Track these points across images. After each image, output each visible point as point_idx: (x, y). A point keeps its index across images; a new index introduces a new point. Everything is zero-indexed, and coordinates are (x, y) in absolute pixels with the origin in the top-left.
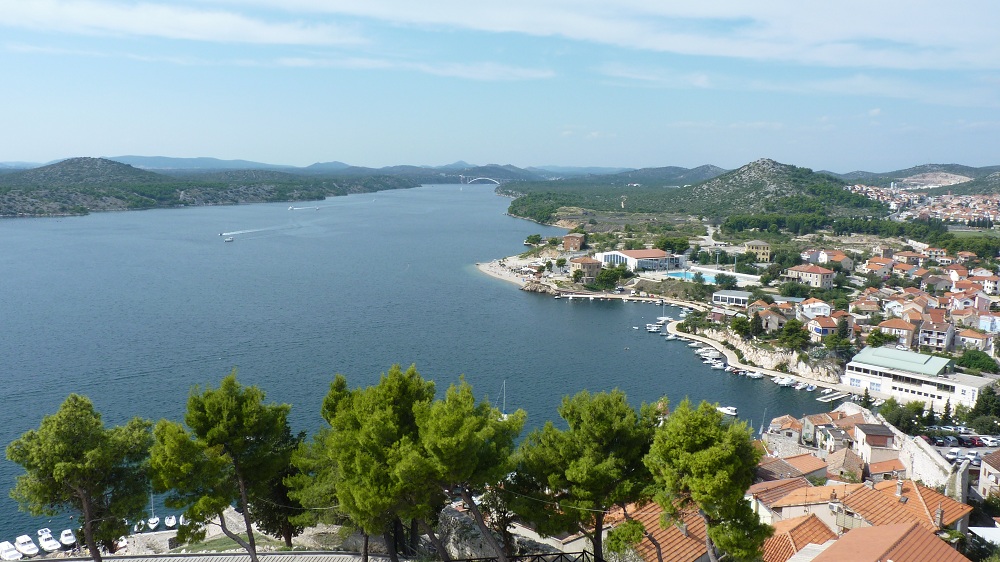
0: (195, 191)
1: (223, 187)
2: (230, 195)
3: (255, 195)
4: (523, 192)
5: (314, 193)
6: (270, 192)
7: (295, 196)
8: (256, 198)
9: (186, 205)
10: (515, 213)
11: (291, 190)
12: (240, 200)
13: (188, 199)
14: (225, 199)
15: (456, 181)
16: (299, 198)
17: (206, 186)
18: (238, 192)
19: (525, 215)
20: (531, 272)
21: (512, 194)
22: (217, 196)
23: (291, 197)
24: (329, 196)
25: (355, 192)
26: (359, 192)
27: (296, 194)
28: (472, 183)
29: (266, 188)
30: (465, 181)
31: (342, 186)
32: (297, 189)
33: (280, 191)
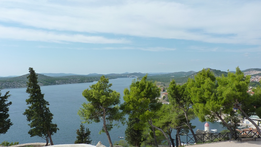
0: (60, 81)
1: (67, 79)
2: (69, 81)
3: (76, 81)
5: (90, 81)
6: (79, 81)
9: (58, 84)
11: (85, 80)
12: (72, 83)
15: (126, 77)
17: (63, 79)
18: (71, 80)
22: (66, 82)
23: (85, 82)
24: (94, 81)
27: (86, 81)
28: (131, 77)
29: (78, 79)
30: (128, 77)
31: (97, 79)
32: (86, 80)
33: (82, 80)
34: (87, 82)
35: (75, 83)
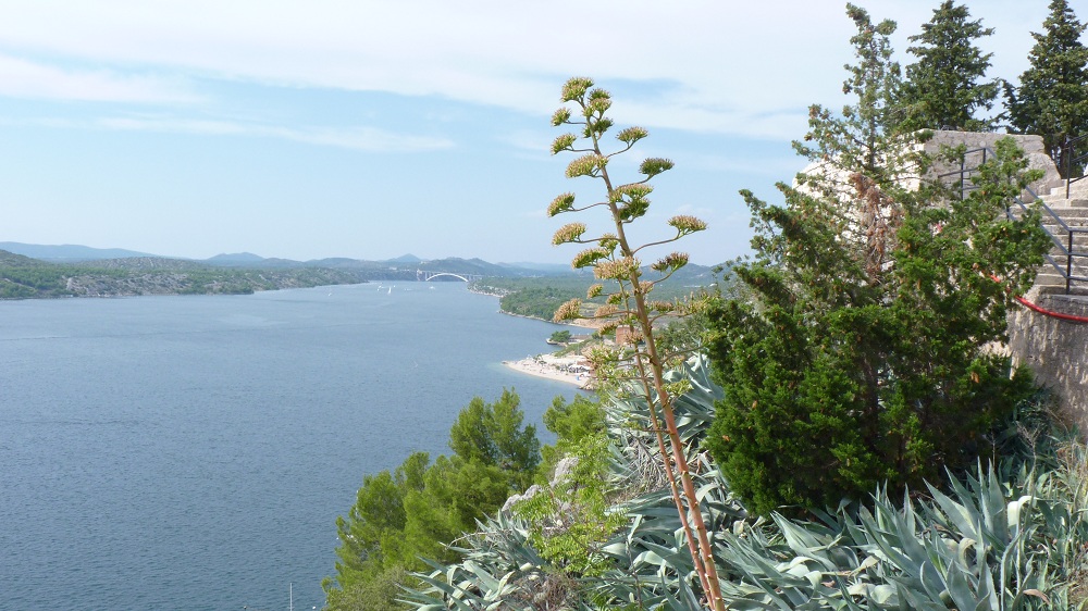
0: (86, 279)
1: (123, 276)
2: (132, 285)
3: (164, 286)
4: (510, 289)
5: (239, 286)
6: (183, 283)
7: (215, 288)
8: (165, 288)
9: (76, 295)
10: (514, 310)
11: (210, 281)
12: (144, 291)
13: (78, 288)
14: (125, 290)
15: (409, 276)
16: (221, 291)
17: (98, 273)
18: (141, 281)
19: (528, 313)
20: (584, 370)
21: (493, 291)
22: (115, 285)
23: (210, 289)
24: (257, 290)
25: (288, 286)
26: (293, 287)
27: (216, 286)
28: (431, 280)
29: (177, 277)
30: (422, 278)
31: (270, 279)
32: (217, 280)
33: (196, 282)
34: (223, 291)
35: (160, 292)
